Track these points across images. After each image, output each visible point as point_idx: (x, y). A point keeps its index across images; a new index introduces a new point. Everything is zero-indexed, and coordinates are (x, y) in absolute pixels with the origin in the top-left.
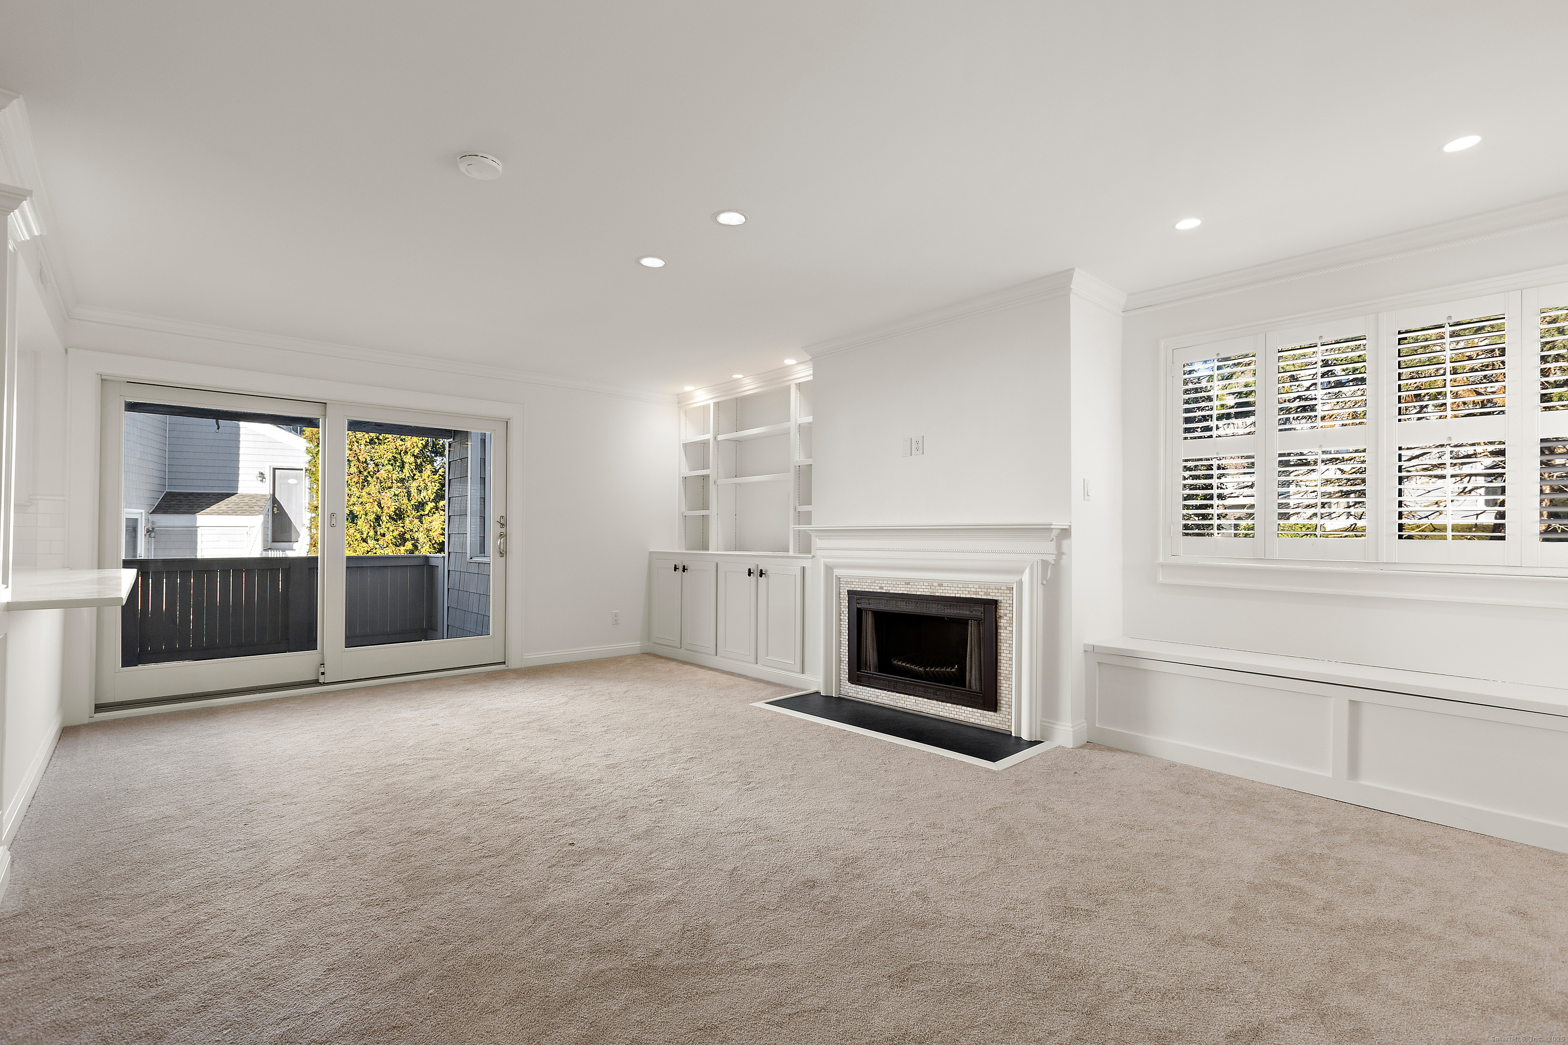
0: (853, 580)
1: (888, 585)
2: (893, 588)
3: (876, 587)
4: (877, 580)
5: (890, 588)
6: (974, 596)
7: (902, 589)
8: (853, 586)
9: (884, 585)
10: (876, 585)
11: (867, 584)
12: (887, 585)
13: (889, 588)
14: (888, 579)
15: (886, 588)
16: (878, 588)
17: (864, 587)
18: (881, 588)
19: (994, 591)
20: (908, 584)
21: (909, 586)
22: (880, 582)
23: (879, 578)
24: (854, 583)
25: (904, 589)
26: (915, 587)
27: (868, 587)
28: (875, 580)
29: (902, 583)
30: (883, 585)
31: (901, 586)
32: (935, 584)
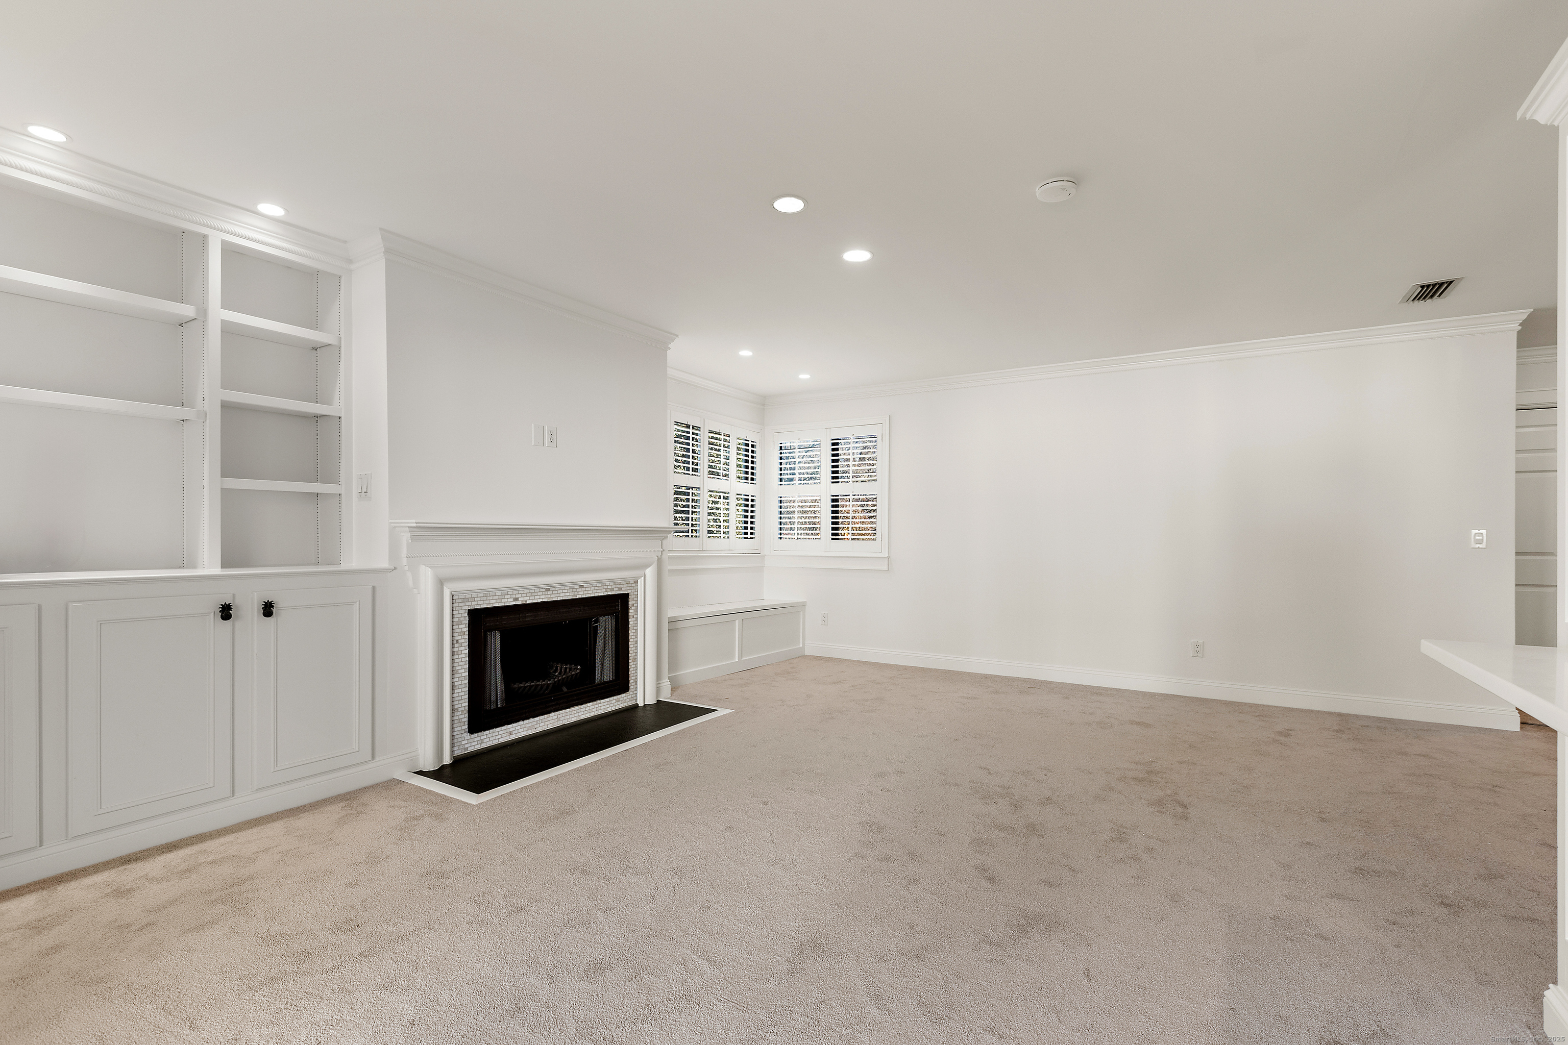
0: (474, 595)
1: (525, 595)
2: (531, 598)
3: (509, 600)
4: (510, 590)
5: (528, 598)
6: (610, 593)
7: (542, 597)
8: (476, 603)
9: (520, 595)
10: (509, 596)
11: (497, 597)
12: (523, 595)
13: (526, 598)
14: (523, 588)
15: (522, 599)
16: (512, 600)
17: (492, 602)
18: (516, 599)
19: (625, 586)
20: (548, 590)
21: (549, 593)
22: (515, 593)
23: (512, 589)
24: (476, 599)
25: (543, 597)
26: (556, 592)
27: (498, 601)
28: (506, 591)
29: (541, 590)
30: (517, 596)
31: (541, 593)
32: (577, 586)
